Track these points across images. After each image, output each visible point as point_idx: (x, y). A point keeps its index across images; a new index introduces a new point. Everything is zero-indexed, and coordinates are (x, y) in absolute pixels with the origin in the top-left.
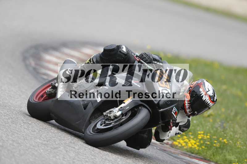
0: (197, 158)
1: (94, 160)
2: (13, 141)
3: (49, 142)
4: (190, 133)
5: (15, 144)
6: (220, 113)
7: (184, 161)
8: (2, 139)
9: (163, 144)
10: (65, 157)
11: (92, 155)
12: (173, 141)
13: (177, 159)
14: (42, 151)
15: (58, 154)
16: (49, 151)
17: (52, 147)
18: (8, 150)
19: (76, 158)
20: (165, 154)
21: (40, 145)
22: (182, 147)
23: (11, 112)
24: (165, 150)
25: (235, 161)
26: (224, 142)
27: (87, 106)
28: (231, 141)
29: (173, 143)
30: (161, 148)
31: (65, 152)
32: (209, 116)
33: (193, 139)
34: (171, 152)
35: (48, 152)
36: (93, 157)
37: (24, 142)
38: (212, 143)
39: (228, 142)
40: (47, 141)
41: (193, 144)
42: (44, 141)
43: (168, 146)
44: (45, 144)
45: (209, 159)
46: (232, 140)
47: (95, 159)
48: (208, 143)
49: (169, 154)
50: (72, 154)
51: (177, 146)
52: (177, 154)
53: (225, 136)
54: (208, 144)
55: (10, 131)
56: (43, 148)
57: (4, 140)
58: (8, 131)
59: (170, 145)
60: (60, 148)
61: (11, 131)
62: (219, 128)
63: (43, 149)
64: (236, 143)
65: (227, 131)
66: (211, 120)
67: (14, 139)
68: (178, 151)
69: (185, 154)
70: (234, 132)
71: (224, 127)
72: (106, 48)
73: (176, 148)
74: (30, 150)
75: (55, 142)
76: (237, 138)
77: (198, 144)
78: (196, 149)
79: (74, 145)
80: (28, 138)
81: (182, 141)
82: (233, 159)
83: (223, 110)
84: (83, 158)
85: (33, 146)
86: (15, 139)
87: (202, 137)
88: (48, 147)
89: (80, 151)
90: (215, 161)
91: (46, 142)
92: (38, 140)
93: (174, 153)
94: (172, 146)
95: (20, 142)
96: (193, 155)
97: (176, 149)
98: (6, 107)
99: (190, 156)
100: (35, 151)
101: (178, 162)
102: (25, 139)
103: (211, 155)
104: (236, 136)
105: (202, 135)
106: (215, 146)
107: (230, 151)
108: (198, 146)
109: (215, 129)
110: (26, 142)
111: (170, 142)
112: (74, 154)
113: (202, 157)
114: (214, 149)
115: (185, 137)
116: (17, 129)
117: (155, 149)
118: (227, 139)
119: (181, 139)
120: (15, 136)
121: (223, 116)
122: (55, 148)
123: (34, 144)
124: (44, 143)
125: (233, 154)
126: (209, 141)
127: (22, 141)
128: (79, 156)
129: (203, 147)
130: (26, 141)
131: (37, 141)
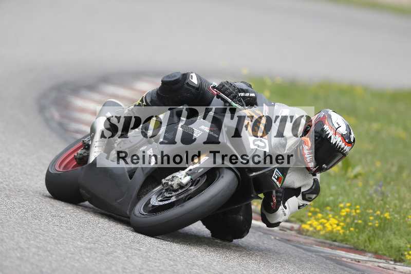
0: (342, 249)
1: (175, 268)
2: (38, 248)
3: (97, 245)
4: (328, 208)
5: (41, 252)
6: (373, 169)
7: (322, 254)
8: (20, 247)
9: (285, 231)
10: (127, 267)
11: (171, 260)
12: (300, 223)
13: (309, 254)
14: (87, 260)
15: (113, 263)
16: (99, 258)
17: (103, 251)
18: (32, 264)
19: (145, 266)
20: (290, 246)
21: (83, 252)
22: (316, 232)
23: (29, 200)
24: (289, 240)
25: (407, 247)
26: (385, 218)
27: (134, 172)
28: (396, 216)
29: (300, 226)
30: (282, 237)
31: (125, 258)
32: (356, 177)
33: (333, 217)
34: (299, 242)
35: (97, 262)
36: (172, 262)
37: (57, 248)
38: (366, 222)
39: (391, 217)
40: (94, 244)
41: (335, 226)
42: (89, 243)
43: (293, 233)
44: (91, 249)
45: (363, 248)
46: (398, 213)
47: (176, 265)
48: (360, 222)
49: (297, 247)
50: (137, 261)
51: (308, 231)
52: (309, 245)
53: (388, 208)
54: (360, 224)
55: (31, 233)
56: (89, 255)
57: (22, 248)
58: (28, 231)
59: (296, 230)
60: (116, 252)
61: (33, 232)
62: (374, 195)
63: (88, 257)
64: (405, 217)
65: (389, 199)
66: (360, 184)
67: (39, 245)
68: (311, 240)
69: (322, 244)
70: (399, 199)
71: (383, 194)
72: (166, 79)
73: (306, 235)
74: (67, 260)
75: (107, 244)
76: (406, 208)
77: (342, 224)
78: (340, 234)
79: (138, 245)
80: (61, 242)
81: (315, 223)
82: (402, 245)
83: (378, 164)
84: (155, 266)
85: (72, 254)
86: (41, 244)
87: (347, 212)
88: (96, 253)
89: (149, 254)
90: (373, 250)
91: (92, 244)
92: (79, 243)
93: (305, 244)
94: (300, 232)
95: (49, 249)
96: (336, 244)
97: (306, 237)
98: (19, 193)
99: (331, 247)
100: (76, 261)
101: (313, 257)
102: (57, 244)
103: (366, 241)
104: (405, 206)
105: (348, 210)
106: (370, 226)
107: (397, 232)
108: (343, 228)
109: (368, 198)
110: (58, 248)
111: (296, 226)
112: (140, 261)
113: (352, 247)
114: (370, 231)
115: (320, 215)
116: (42, 228)
117: (272, 240)
118: (390, 212)
119: (313, 218)
120: (40, 240)
121: (379, 175)
122: (108, 254)
123: (72, 250)
124: (89, 246)
125: (401, 237)
126: (360, 219)
127: (52, 247)
128: (149, 263)
129: (352, 229)
130: (59, 246)
131: (78, 245)
